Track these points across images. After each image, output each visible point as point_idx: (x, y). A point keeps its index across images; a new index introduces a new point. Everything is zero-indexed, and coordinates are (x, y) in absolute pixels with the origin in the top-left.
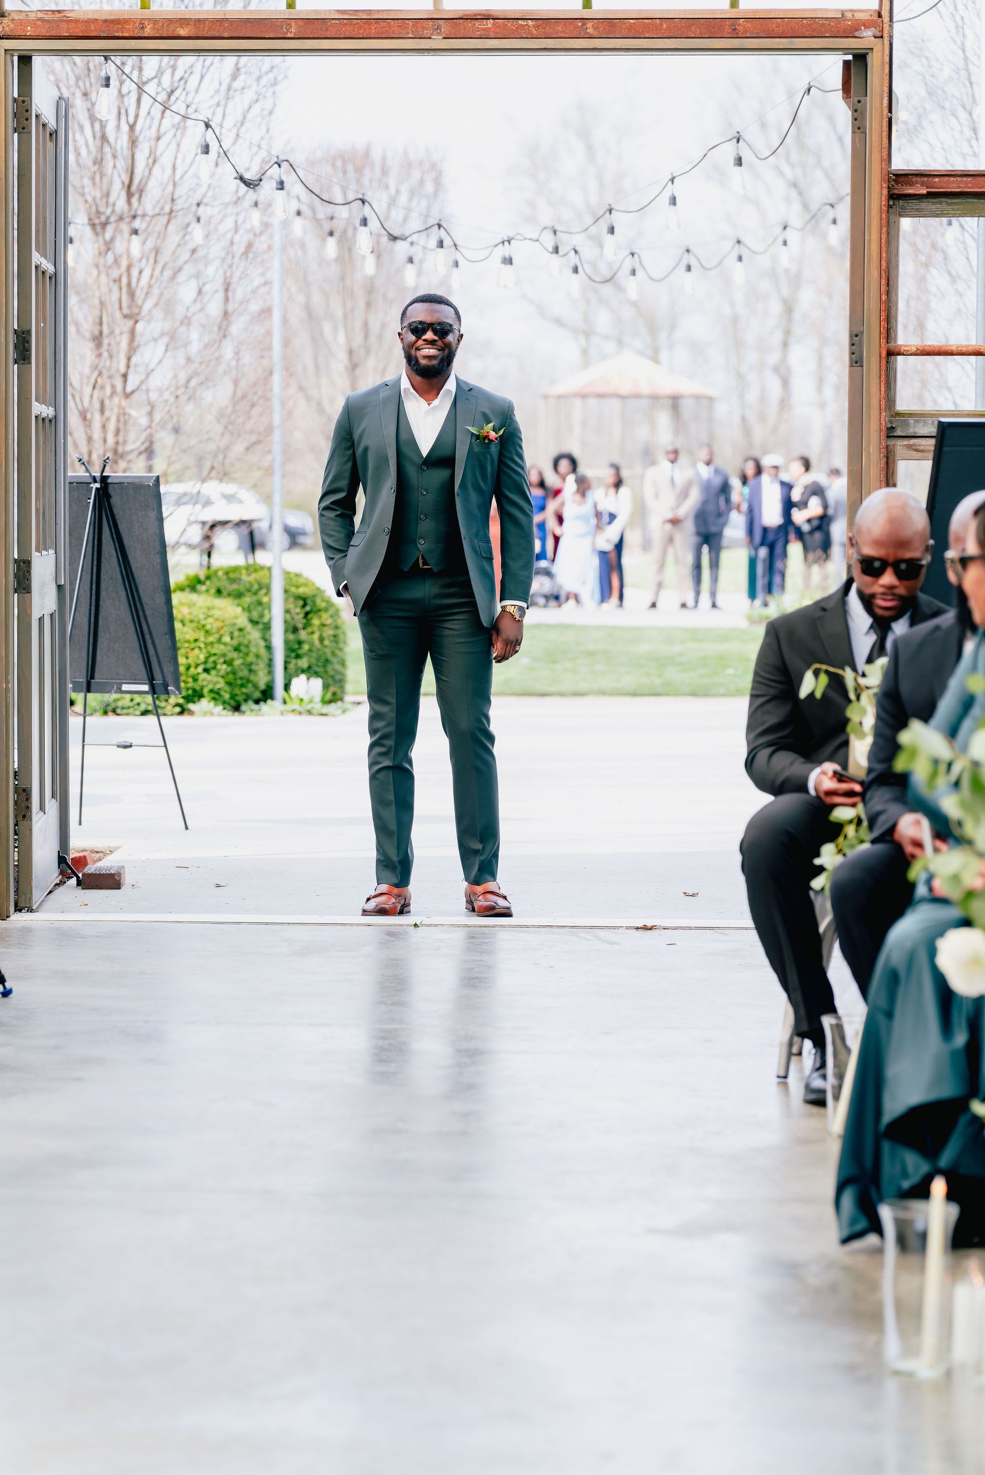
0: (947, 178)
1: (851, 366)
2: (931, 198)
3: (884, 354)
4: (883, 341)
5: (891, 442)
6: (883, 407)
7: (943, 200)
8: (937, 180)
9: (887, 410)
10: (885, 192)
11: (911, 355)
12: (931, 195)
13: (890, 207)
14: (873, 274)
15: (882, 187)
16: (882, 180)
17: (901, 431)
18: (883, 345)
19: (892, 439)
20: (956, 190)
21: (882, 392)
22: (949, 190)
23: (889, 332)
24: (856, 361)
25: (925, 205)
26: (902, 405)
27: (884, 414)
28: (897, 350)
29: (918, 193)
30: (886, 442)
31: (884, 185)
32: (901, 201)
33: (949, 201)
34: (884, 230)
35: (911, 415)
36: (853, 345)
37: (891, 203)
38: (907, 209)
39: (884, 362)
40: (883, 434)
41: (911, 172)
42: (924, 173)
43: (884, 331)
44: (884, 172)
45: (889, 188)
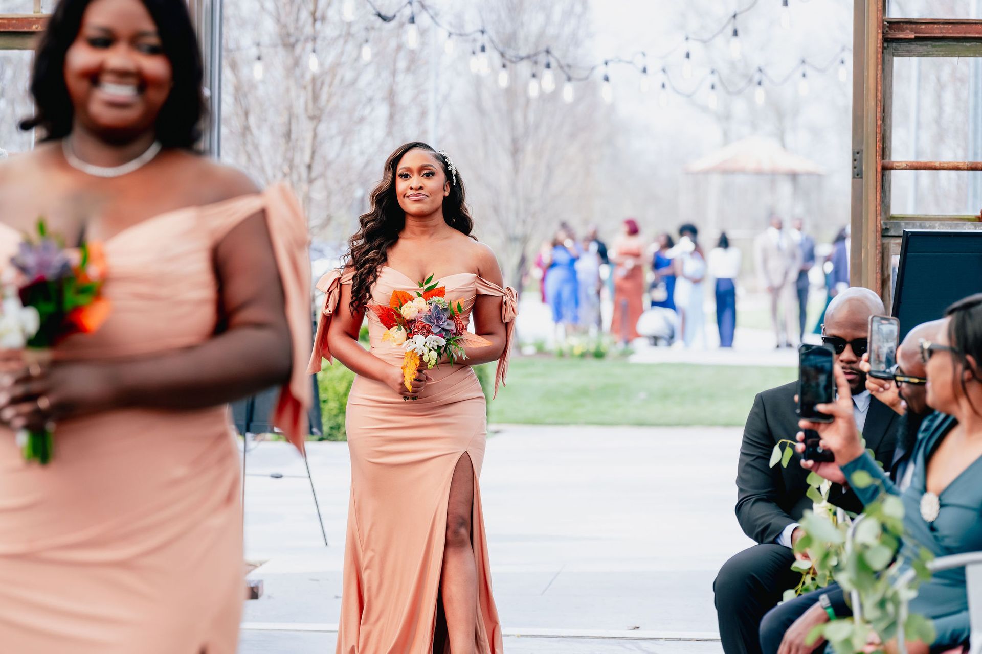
0: (932, 25)
1: (854, 177)
2: (919, 41)
3: (879, 169)
4: (879, 158)
5: (886, 240)
6: (878, 212)
7: (929, 43)
8: (923, 26)
9: (883, 214)
10: (880, 36)
11: (902, 169)
12: (917, 39)
13: (884, 48)
14: (871, 104)
15: (877, 33)
16: (878, 26)
17: (894, 231)
18: (878, 162)
19: (886, 238)
20: (939, 35)
21: (878, 200)
22: (933, 35)
23: (884, 151)
24: (858, 174)
25: (914, 47)
26: (895, 211)
27: (879, 218)
28: (890, 165)
29: (907, 37)
30: (881, 241)
31: (879, 31)
32: (894, 44)
33: (934, 44)
34: (880, 67)
35: (903, 218)
36: (855, 160)
37: (886, 45)
38: (898, 50)
39: (879, 175)
40: (879, 234)
41: (903, 20)
42: (913, 21)
43: (879, 150)
44: (880, 19)
45: (883, 33)
